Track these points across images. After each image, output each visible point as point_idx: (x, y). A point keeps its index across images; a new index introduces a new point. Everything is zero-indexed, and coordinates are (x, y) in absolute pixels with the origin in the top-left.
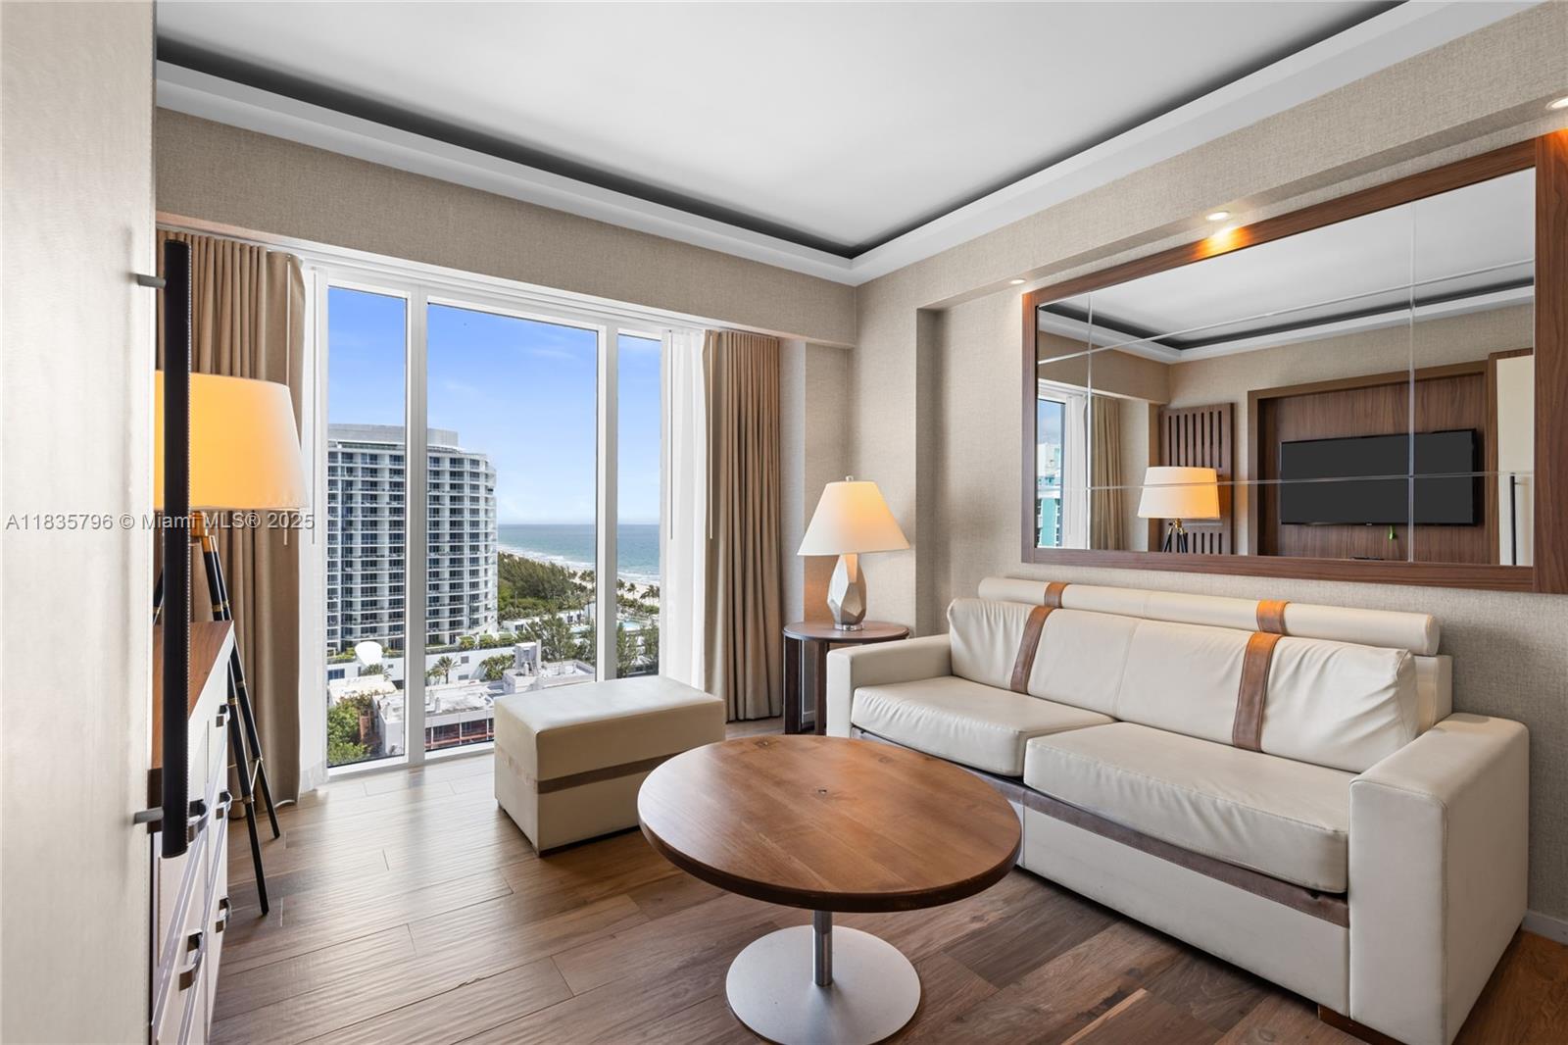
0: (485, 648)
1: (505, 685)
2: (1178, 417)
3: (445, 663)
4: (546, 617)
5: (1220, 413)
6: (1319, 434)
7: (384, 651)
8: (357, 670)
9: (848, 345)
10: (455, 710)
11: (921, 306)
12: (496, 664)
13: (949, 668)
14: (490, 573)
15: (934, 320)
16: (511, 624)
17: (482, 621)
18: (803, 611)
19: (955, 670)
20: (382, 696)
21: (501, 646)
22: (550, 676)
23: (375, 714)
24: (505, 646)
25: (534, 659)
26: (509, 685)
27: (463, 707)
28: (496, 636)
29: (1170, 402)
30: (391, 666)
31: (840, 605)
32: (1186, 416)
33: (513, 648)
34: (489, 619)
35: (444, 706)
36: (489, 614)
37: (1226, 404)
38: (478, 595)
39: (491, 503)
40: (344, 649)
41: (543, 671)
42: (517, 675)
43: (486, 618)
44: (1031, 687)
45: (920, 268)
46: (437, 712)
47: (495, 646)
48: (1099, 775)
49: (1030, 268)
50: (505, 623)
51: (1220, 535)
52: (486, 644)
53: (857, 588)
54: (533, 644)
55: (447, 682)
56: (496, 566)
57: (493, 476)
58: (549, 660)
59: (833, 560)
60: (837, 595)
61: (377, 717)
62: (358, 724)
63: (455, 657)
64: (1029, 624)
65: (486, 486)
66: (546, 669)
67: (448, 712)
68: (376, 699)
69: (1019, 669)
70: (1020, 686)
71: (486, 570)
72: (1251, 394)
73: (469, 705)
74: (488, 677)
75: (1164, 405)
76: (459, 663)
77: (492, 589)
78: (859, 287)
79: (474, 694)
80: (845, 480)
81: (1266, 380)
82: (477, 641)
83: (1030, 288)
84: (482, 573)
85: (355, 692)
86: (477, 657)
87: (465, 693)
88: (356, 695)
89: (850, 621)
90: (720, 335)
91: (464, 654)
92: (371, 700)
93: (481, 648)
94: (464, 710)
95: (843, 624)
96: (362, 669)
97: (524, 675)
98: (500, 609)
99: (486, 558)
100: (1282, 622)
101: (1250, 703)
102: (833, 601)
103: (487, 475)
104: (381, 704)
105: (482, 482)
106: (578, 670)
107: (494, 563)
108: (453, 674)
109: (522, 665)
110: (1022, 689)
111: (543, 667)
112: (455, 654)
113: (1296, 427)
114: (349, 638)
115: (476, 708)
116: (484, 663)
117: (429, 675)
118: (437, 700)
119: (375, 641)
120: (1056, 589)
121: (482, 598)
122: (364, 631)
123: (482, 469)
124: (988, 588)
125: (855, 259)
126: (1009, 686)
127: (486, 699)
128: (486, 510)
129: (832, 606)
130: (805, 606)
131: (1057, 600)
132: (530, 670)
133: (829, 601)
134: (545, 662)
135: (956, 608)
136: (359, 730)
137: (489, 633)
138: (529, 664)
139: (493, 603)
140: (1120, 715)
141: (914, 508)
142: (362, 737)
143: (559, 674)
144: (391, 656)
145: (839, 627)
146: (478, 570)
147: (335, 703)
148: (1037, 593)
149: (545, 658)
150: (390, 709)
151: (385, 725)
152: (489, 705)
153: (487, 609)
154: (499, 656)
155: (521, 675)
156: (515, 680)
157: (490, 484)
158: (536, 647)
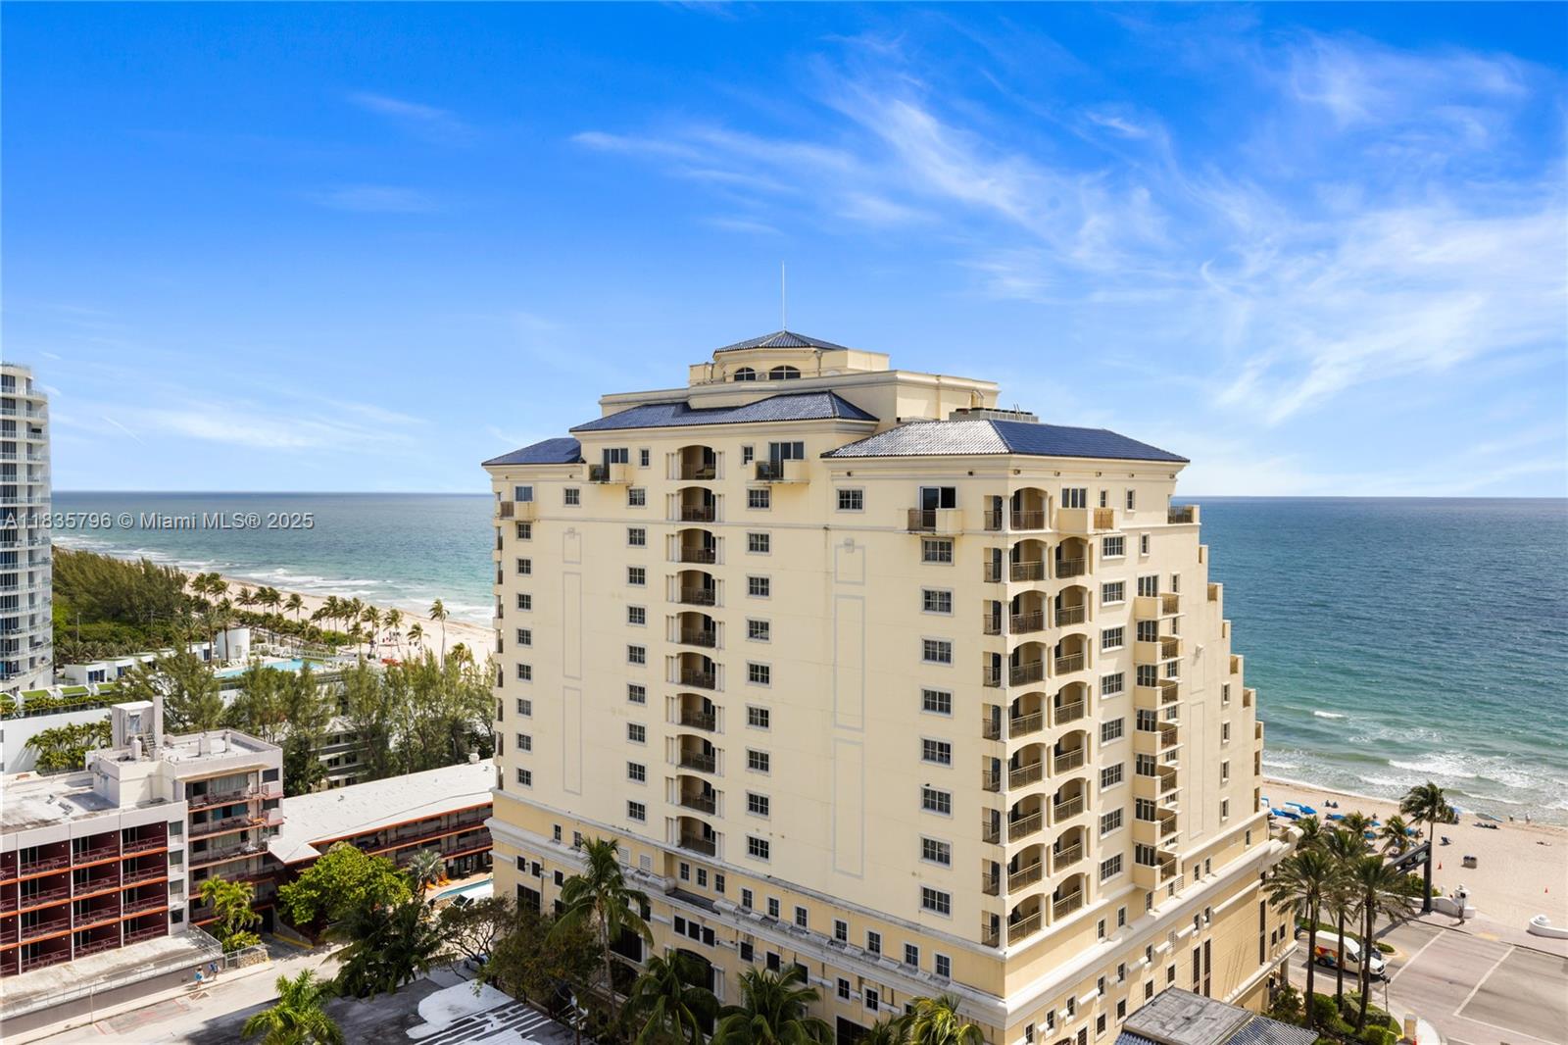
0: (36, 714)
1: (97, 779)
4: (149, 658)
12: (60, 742)
14: (38, 580)
16: (81, 671)
17: (25, 667)
21: (67, 710)
22: (183, 758)
24: (74, 709)
25: (150, 729)
26: (106, 778)
27: (18, 821)
28: (57, 692)
33: (106, 711)
34: (37, 663)
36: (39, 653)
38: (16, 619)
39: (38, 455)
41: (167, 752)
42: (119, 760)
43: (32, 660)
47: (56, 711)
50: (69, 669)
52: (38, 707)
54: (146, 704)
56: (49, 568)
57: (41, 404)
58: (176, 732)
65: (29, 424)
66: (172, 747)
71: (31, 574)
73: (31, 817)
74: (46, 766)
77: (44, 611)
79: (35, 797)
82: (19, 700)
84: (23, 581)
86: (21, 730)
87: (18, 797)
93: (27, 715)
94: (22, 827)
97: (133, 759)
98: (57, 642)
99: (31, 552)
103: (29, 403)
105: (20, 416)
106: (234, 747)
107: (45, 561)
109: (129, 742)
111: (166, 743)
115: (46, 823)
116: (34, 741)
121: (24, 625)
123: (20, 392)
127: (61, 805)
128: (30, 467)
132: (144, 749)
134: (170, 736)
137: (39, 687)
138: (141, 739)
139: (45, 633)
143: (199, 755)
146: (15, 576)
149: (168, 728)
152: (71, 815)
153: (34, 644)
154: (64, 726)
155: (127, 759)
156: (117, 769)
157: (35, 420)
158: (152, 709)
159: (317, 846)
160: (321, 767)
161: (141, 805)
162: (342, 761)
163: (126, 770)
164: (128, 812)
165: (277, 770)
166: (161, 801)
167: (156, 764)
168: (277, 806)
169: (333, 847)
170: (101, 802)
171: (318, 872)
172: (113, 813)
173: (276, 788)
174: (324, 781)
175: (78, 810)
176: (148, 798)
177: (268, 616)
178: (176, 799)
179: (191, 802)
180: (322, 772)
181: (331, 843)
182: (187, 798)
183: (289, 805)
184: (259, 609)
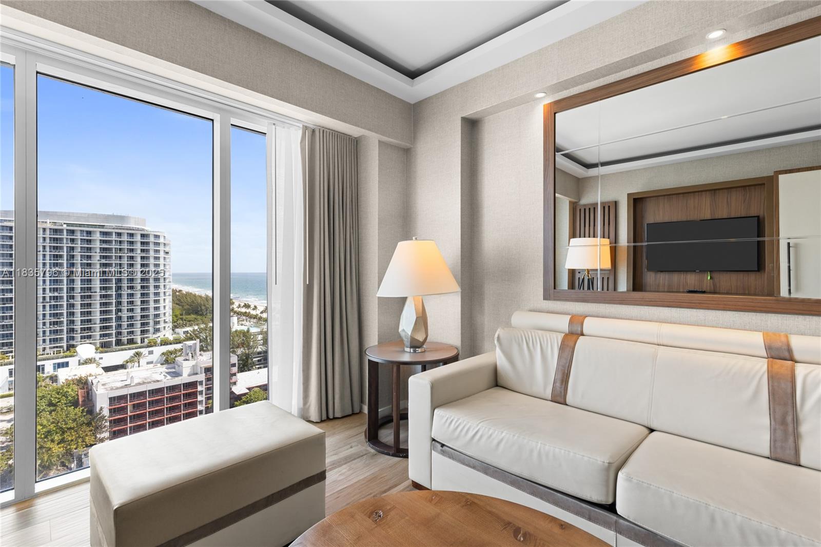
0: (164, 345)
1: (176, 366)
2: (585, 209)
3: (138, 355)
4: (202, 326)
5: (609, 207)
6: (667, 219)
7: (97, 349)
8: (78, 361)
9: (408, 145)
10: (144, 383)
11: (463, 116)
12: (171, 354)
13: (496, 381)
14: (167, 301)
15: (472, 126)
16: (180, 331)
17: (162, 329)
18: (377, 336)
19: (500, 382)
20: (95, 377)
21: (174, 343)
22: (205, 360)
23: (90, 388)
24: (177, 343)
25: (195, 351)
26: (179, 366)
27: (149, 380)
28: (171, 338)
29: (580, 200)
30: (101, 358)
31: (410, 334)
32: (590, 209)
33: (182, 344)
34: (166, 328)
35: (136, 381)
36: (167, 325)
37: (612, 202)
38: (159, 314)
39: (168, 260)
40: (68, 349)
41: (200, 357)
42: (184, 360)
43: (164, 327)
44: (569, 399)
45: (464, 87)
46: (132, 385)
47: (171, 344)
48: (713, 519)
49: (555, 82)
50: (177, 330)
51: (608, 278)
52: (165, 343)
53: (422, 321)
54: (194, 342)
55: (139, 366)
56: (171, 297)
57: (169, 244)
58: (204, 351)
59: (403, 300)
60: (407, 324)
61: (91, 390)
62: (77, 395)
63: (145, 351)
64: (562, 348)
65: (164, 251)
66: (202, 356)
67: (139, 384)
68: (90, 379)
69: (558, 384)
70: (560, 398)
71: (164, 299)
72: (629, 195)
73: (153, 379)
74: (167, 362)
75: (576, 202)
76: (147, 355)
77: (169, 311)
78: (414, 105)
79: (156, 373)
80: (412, 239)
81: (637, 187)
82: (159, 341)
83: (550, 100)
84: (162, 301)
85: (75, 375)
86: (158, 351)
87: (151, 372)
88: (76, 377)
89: (416, 345)
90: (313, 131)
91: (151, 349)
92: (87, 380)
93: (161, 345)
94: (150, 382)
95: (411, 347)
96: (81, 361)
97: (189, 360)
98: (174, 322)
99: (164, 292)
100: (790, 350)
101: (783, 422)
102: (403, 330)
103: (165, 244)
104: (93, 382)
105: (161, 248)
107: (169, 295)
108: (143, 361)
109: (188, 354)
110: (562, 400)
111: (200, 355)
112: (144, 349)
113: (656, 214)
114: (72, 342)
115: (158, 381)
116: (163, 354)
117: (127, 362)
118: (132, 377)
119: (90, 343)
120: (577, 321)
121: (162, 316)
122: (82, 338)
123: (161, 240)
124: (520, 319)
125: (415, 79)
126: (550, 398)
127: (163, 375)
128: (164, 265)
129: (403, 334)
130: (378, 332)
131: (579, 329)
132: (192, 357)
133: (400, 330)
134: (202, 352)
135: (501, 336)
136: (78, 399)
137: (166, 336)
138: (192, 353)
139: (169, 318)
140: (653, 426)
141: (460, 261)
142: (80, 403)
143: (210, 359)
144: (101, 352)
145: (408, 349)
146: (159, 300)
147: (62, 384)
148: (563, 323)
149: (202, 349)
150: (100, 385)
151: (96, 394)
152: (167, 378)
153: (165, 322)
154: (173, 349)
155: (187, 360)
156: (182, 364)
157: (167, 249)
158: (196, 343)
159: (249, 389)
160: (253, 363)
161: (189, 375)
162: (262, 360)
163: (185, 364)
164: (185, 378)
165: (235, 364)
166: (197, 374)
167: (195, 361)
168: (235, 375)
169: (253, 389)
170: (177, 374)
171: (247, 397)
172: (180, 378)
173: (235, 369)
174: (254, 367)
175: (169, 377)
176: (193, 373)
177: (246, 312)
178: (201, 373)
179: (206, 374)
180: (254, 364)
181: (253, 388)
182: (205, 373)
183: (240, 375)
184: (244, 310)
